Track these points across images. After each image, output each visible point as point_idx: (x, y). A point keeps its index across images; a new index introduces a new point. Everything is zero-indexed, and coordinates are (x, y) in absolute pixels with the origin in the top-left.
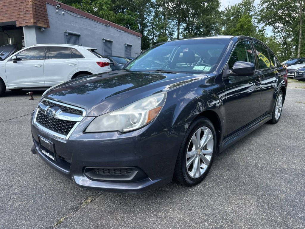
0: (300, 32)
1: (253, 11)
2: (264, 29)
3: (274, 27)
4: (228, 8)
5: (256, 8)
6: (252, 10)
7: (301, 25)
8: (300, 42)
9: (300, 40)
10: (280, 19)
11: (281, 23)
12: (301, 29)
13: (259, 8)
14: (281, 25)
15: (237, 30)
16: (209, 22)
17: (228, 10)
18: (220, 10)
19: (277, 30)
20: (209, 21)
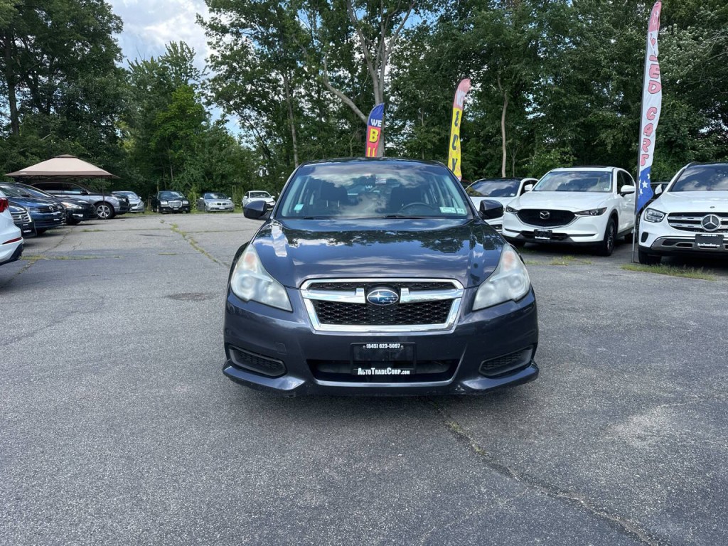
0: (293, 131)
1: (194, 79)
2: (226, 118)
3: (242, 117)
4: (136, 62)
5: (201, 73)
6: (192, 75)
7: (292, 117)
8: (295, 151)
9: (295, 146)
10: (250, 101)
11: (254, 109)
12: (293, 126)
13: (205, 73)
14: (254, 114)
15: (171, 118)
16: (103, 91)
17: (137, 69)
18: (118, 65)
19: (247, 124)
20: (103, 89)
